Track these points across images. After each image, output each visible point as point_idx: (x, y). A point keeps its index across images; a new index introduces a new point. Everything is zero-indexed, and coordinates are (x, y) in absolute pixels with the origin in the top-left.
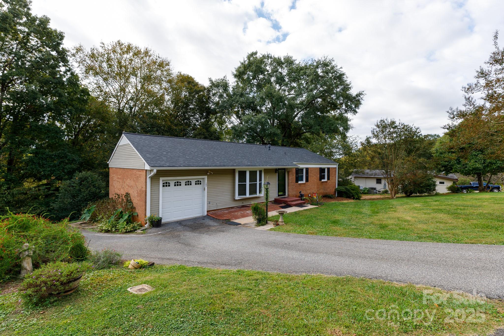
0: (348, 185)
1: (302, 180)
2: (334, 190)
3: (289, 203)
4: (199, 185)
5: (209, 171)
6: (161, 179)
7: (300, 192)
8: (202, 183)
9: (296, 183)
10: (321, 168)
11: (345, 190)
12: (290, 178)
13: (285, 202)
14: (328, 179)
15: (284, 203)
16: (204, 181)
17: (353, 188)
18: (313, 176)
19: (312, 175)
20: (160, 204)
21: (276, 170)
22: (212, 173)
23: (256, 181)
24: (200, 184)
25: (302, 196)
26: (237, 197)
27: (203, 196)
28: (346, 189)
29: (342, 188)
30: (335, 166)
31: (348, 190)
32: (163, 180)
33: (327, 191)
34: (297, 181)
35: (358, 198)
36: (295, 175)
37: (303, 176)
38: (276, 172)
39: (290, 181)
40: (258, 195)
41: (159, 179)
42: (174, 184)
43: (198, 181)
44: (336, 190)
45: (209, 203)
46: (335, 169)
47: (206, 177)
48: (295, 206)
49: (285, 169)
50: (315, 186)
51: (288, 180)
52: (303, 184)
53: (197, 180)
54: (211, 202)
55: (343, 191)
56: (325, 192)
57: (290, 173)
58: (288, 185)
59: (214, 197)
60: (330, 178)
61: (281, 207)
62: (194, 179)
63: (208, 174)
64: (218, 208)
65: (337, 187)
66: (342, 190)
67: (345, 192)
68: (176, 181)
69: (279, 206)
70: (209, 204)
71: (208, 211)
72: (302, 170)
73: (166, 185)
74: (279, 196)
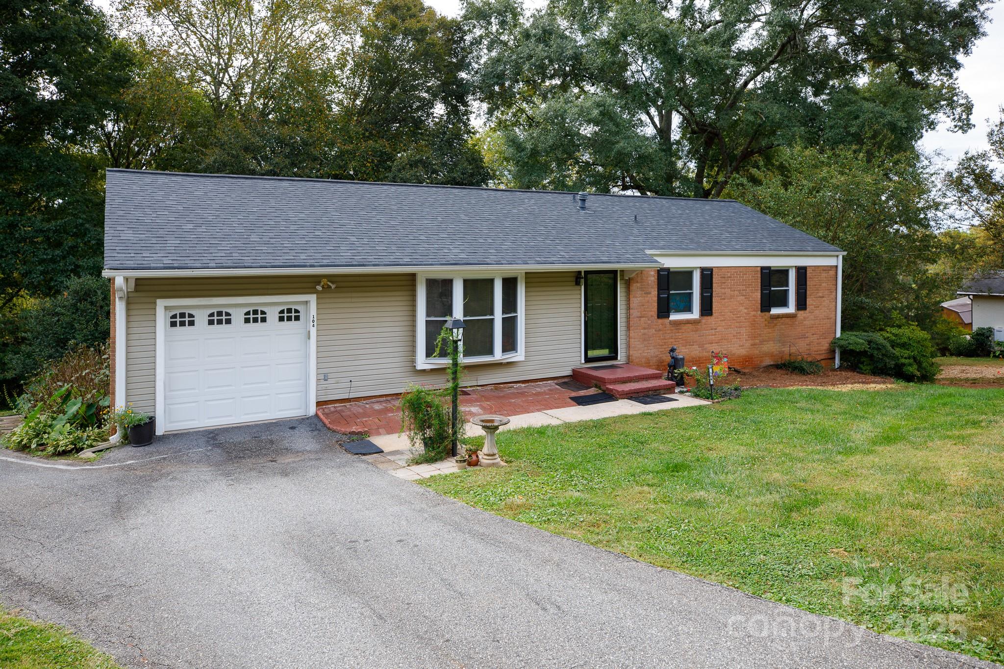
0: (888, 329)
1: (688, 309)
2: (825, 345)
3: (611, 387)
4: (293, 323)
5: (324, 281)
6: (161, 304)
7: (673, 350)
8: (302, 315)
9: (660, 321)
10: (769, 268)
11: (866, 347)
12: (635, 301)
13: (599, 383)
14: (802, 304)
15: (596, 386)
16: (307, 311)
17: (904, 340)
18: (732, 297)
19: (728, 291)
20: (158, 378)
21: (578, 277)
22: (333, 286)
23: (492, 313)
24: (297, 318)
25: (676, 363)
26: (422, 362)
27: (307, 356)
28: (870, 342)
29: (858, 340)
30: (831, 262)
31: (879, 347)
32: (166, 308)
33: (793, 350)
34: (663, 311)
35: (926, 377)
36: (654, 292)
37: (690, 295)
38: (578, 283)
39: (635, 313)
40: (498, 355)
41: (155, 303)
42: (243, 317)
43: (289, 311)
44: (834, 343)
45: (323, 377)
46: (832, 273)
47: (312, 298)
48: (631, 398)
49: (615, 272)
50: (743, 331)
51: (628, 308)
52: (688, 322)
53: (285, 308)
54: (330, 376)
55: (858, 348)
56: (786, 350)
57: (634, 286)
58: (628, 328)
59: (341, 359)
60: (809, 301)
61: (572, 399)
62: (272, 304)
63: (319, 288)
64: (352, 396)
65: (838, 335)
66: (851, 347)
67: (864, 353)
68: (215, 311)
69: (574, 394)
70: (323, 382)
71: (319, 404)
72: (687, 275)
73: (181, 320)
74: (588, 360)
